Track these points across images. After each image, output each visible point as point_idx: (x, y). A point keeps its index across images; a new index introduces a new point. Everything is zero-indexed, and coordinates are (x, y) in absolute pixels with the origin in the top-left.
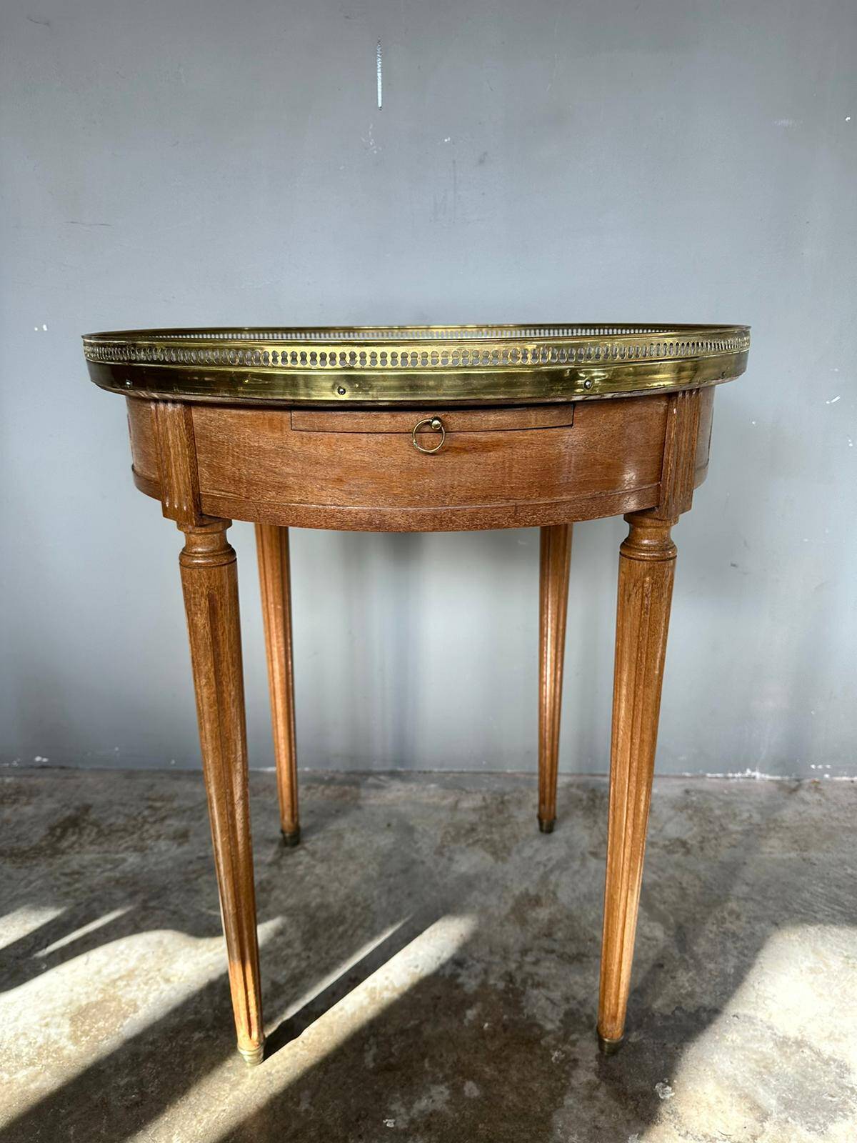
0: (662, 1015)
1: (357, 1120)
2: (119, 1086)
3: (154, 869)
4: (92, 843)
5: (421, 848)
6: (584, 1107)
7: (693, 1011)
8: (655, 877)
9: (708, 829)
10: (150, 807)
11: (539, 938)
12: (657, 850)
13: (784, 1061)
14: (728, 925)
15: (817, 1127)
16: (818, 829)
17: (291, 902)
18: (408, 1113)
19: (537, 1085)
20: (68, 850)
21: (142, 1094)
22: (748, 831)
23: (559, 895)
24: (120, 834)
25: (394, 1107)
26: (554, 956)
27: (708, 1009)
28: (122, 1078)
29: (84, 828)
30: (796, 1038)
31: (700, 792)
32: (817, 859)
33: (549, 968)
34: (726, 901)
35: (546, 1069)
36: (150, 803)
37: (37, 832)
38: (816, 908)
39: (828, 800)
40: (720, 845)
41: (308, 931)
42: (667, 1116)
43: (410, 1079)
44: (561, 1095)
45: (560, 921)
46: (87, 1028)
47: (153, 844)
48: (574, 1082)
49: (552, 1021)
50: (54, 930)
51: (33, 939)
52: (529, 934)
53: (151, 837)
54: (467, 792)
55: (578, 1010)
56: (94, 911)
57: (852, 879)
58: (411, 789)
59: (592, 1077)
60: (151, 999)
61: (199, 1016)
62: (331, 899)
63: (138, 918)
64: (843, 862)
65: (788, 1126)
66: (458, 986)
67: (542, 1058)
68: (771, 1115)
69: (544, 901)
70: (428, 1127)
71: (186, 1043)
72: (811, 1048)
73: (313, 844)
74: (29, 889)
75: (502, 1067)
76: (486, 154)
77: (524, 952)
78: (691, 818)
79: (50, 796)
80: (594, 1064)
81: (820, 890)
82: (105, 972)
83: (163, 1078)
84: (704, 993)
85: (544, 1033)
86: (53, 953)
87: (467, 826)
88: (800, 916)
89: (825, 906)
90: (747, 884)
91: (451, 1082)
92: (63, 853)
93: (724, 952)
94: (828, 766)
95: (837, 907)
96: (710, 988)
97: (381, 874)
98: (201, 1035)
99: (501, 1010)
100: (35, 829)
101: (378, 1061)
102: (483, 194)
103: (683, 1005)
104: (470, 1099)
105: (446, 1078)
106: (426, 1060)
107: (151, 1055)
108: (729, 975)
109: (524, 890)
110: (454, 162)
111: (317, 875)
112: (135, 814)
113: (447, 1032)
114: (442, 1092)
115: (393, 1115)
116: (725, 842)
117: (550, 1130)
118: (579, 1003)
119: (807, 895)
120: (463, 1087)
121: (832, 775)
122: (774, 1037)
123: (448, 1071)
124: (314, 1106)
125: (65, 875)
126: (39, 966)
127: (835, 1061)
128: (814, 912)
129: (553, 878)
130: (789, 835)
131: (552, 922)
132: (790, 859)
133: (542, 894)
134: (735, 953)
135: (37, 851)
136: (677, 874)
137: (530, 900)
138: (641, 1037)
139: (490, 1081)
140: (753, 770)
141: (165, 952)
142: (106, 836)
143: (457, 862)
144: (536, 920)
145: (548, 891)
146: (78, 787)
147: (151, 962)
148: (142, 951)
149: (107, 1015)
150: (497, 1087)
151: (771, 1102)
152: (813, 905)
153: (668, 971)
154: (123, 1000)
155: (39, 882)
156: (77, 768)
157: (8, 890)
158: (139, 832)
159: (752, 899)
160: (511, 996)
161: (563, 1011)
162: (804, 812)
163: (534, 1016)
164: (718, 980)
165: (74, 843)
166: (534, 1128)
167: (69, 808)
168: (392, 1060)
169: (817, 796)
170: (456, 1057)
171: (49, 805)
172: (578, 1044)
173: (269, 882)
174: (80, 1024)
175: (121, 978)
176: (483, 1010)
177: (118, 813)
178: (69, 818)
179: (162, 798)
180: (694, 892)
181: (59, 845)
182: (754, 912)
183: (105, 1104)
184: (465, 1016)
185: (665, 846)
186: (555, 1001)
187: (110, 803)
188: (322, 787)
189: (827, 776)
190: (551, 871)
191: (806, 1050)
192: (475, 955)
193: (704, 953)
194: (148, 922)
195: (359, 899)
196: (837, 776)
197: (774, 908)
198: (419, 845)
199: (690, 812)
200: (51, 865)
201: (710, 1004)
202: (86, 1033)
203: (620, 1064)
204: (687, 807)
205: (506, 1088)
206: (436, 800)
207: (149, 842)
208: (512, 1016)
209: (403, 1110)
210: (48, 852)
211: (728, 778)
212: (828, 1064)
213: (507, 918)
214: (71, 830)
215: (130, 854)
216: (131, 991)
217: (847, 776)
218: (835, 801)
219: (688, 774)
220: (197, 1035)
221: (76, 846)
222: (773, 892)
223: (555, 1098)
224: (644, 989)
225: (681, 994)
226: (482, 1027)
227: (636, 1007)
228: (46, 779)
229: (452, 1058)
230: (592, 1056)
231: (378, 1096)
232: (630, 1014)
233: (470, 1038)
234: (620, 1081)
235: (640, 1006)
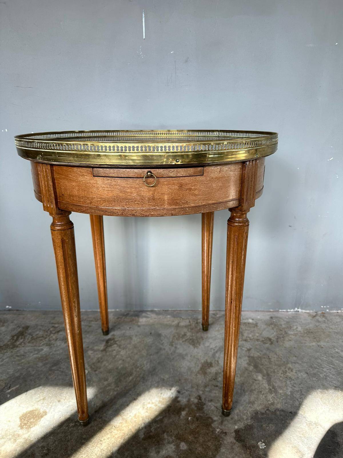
0: (261, 412)
2: (39, 447)
3: (55, 353)
4: (29, 342)
5: (164, 343)
6: (229, 453)
7: (273, 411)
8: (258, 354)
9: (280, 333)
10: (53, 327)
11: (211, 381)
12: (259, 343)
13: (310, 432)
14: (288, 374)
16: (324, 333)
17: (110, 367)
18: (157, 456)
19: (210, 443)
20: (19, 346)
21: (49, 450)
22: (296, 334)
23: (220, 362)
24: (41, 339)
25: (152, 454)
26: (217, 388)
27: (280, 410)
28: (40, 444)
29: (26, 336)
30: (315, 422)
31: (277, 317)
32: (324, 346)
33: (215, 393)
34: (287, 364)
35: (214, 437)
36: (53, 325)
37: (6, 338)
38: (323, 366)
39: (328, 320)
40: (285, 340)
41: (117, 379)
42: (263, 456)
43: (159, 442)
44: (220, 448)
45: (220, 373)
46: (26, 422)
47: (54, 342)
48: (225, 442)
49: (217, 416)
50: (13, 380)
51: (4, 385)
52: (208, 379)
53: (54, 339)
54: (183, 319)
56: (30, 371)
57: (338, 354)
58: (160, 318)
59: (233, 440)
60: (52, 409)
62: (127, 365)
63: (48, 374)
64: (334, 347)
66: (178, 402)
67: (212, 432)
68: (305, 455)
69: (213, 365)
71: (67, 428)
72: (321, 426)
73: (120, 342)
74: (2, 363)
75: (196, 436)
76: (188, 58)
77: (206, 386)
78: (273, 329)
79: (12, 322)
80: (234, 434)
81: (325, 359)
83: (57, 443)
84: (278, 403)
85: (214, 421)
87: (183, 333)
88: (317, 370)
89: (327, 365)
90: (296, 356)
91: (175, 443)
92: (17, 347)
93: (286, 386)
94: (328, 307)
95: (331, 366)
96: (280, 401)
97: (147, 354)
98: (73, 424)
99: (196, 412)
100: (6, 337)
101: (146, 434)
102: (187, 75)
103: (269, 408)
104: (183, 450)
105: (173, 441)
106: (165, 434)
108: (288, 395)
109: (205, 361)
110: (175, 61)
111: (121, 355)
112: (47, 329)
113: (174, 421)
114: (172, 448)
116: (287, 339)
119: (319, 361)
120: (180, 445)
121: (329, 310)
122: (306, 421)
123: (173, 438)
124: (119, 454)
125: (18, 356)
126: (6, 396)
127: (331, 431)
128: (322, 368)
129: (217, 355)
130: (312, 335)
131: (217, 374)
132: (313, 346)
133: (213, 362)
134: (291, 386)
135: (7, 346)
136: (268, 353)
137: (208, 365)
138: (253, 422)
139: (191, 442)
140: (298, 308)
142: (34, 339)
143: (178, 349)
144: (210, 373)
145: (215, 360)
146: (24, 318)
149: (35, 416)
150: (194, 445)
151: (305, 449)
152: (322, 365)
153: (263, 394)
154: (41, 410)
155: (7, 359)
156: (24, 311)
158: (49, 338)
159: (297, 363)
160: (200, 405)
161: (221, 412)
162: (319, 326)
163: (209, 414)
164: (284, 397)
165: (22, 343)
167: (20, 328)
168: (151, 434)
169: (324, 319)
170: (177, 432)
171: (11, 326)
172: (227, 426)
173: (101, 358)
174: (23, 420)
175: (40, 400)
176: (189, 412)
177: (40, 329)
178: (20, 332)
179: (58, 323)
180: (274, 360)
181: (15, 344)
182: (298, 368)
183: (33, 454)
184: (181, 414)
185: (263, 341)
186: (218, 407)
187: (37, 325)
188: (124, 317)
189: (328, 310)
190: (217, 352)
191: (319, 427)
192: (186, 388)
193: (278, 386)
194: (52, 376)
195: (138, 365)
196: (332, 310)
197: (306, 366)
198: (163, 341)
199: (273, 326)
200: (12, 352)
201: (281, 407)
202: (25, 424)
203: (244, 434)
204: (271, 324)
205: (198, 445)
206: (170, 322)
207: (52, 341)
208: (200, 414)
209: (155, 455)
210: (11, 347)
211: (288, 312)
212: (328, 432)
213: (198, 372)
214: (20, 337)
215: (44, 347)
216: (44, 406)
217: (335, 310)
218: (331, 321)
219: (271, 310)
220: (71, 425)
221: (23, 344)
222: (306, 359)
223: (217, 449)
224: (254, 402)
225: (269, 404)
226: (188, 419)
227: (250, 410)
228: (11, 315)
229: (176, 432)
230: (233, 431)
231: (145, 449)
232: (248, 413)
233: (183, 424)
234: (244, 441)
235: (252, 409)
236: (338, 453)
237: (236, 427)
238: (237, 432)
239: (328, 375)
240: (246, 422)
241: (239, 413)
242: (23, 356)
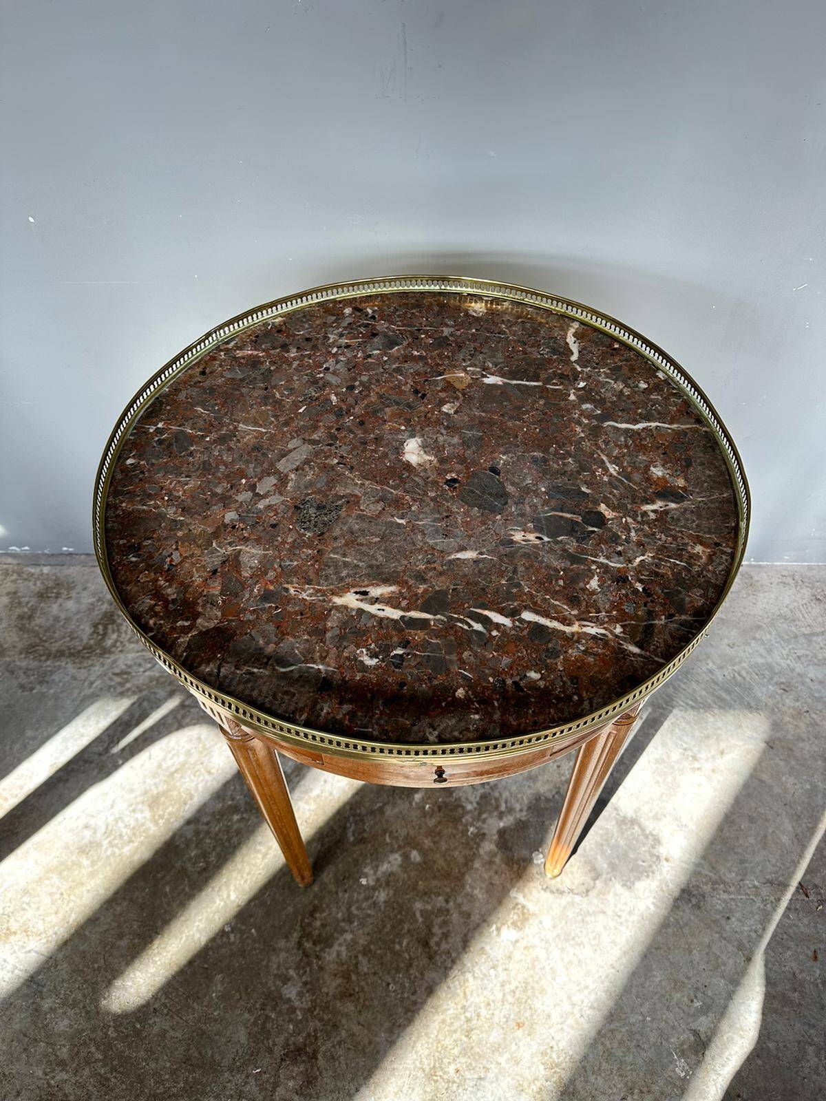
0: (545, 797)
1: (343, 880)
2: (191, 857)
4: (130, 641)
6: (486, 869)
13: (619, 835)
15: (628, 883)
18: (375, 872)
19: (457, 853)
20: (113, 649)
21: (207, 862)
25: (366, 870)
28: (192, 851)
29: (121, 625)
30: (632, 817)
35: (464, 841)
37: (83, 630)
42: (537, 876)
43: (377, 849)
44: (472, 861)
46: (161, 813)
48: (481, 851)
49: (471, 803)
50: (120, 729)
51: (107, 739)
55: (489, 794)
56: (146, 710)
57: (710, 674)
59: (493, 847)
60: (201, 786)
61: (235, 802)
63: (179, 717)
65: (611, 883)
67: (462, 832)
68: (602, 875)
70: (388, 884)
71: (229, 823)
72: (639, 825)
74: (91, 690)
75: (436, 839)
79: (85, 589)
80: (495, 837)
82: (164, 766)
83: (218, 849)
85: (466, 812)
86: (123, 749)
91: (402, 851)
92: (110, 652)
98: (239, 817)
99: (438, 795)
100: (82, 627)
101: (356, 836)
103: (561, 791)
104: (414, 863)
105: (400, 847)
106: (387, 835)
107: (208, 833)
113: (401, 813)
114: (396, 859)
115: (366, 876)
117: (463, 886)
118: (491, 788)
120: (410, 854)
122: (617, 816)
123: (401, 843)
125: (116, 674)
126: (118, 762)
127: (652, 835)
135: (89, 651)
138: (529, 816)
139: (427, 851)
141: (205, 748)
147: (196, 755)
148: (187, 747)
149: (173, 802)
150: (432, 855)
151: (603, 865)
154: (182, 790)
155: (98, 683)
157: (76, 691)
161: (479, 795)
163: (460, 798)
165: (116, 641)
166: (453, 884)
168: (365, 835)
170: (406, 832)
171: (86, 599)
172: (487, 821)
174: (155, 810)
175: (176, 771)
176: (426, 795)
178: (106, 614)
181: (104, 644)
183: (184, 870)
184: (413, 799)
186: (475, 787)
191: (636, 828)
194: (187, 720)
200: (103, 665)
202: (161, 817)
203: (512, 837)
205: (438, 856)
208: (445, 800)
209: (372, 872)
210: (98, 651)
212: (647, 837)
214: (110, 627)
216: (185, 783)
220: (236, 817)
221: (118, 644)
223: (468, 863)
224: (537, 777)
225: (561, 781)
226: (424, 808)
227: (529, 792)
228: (77, 568)
229: (403, 833)
230: (495, 831)
231: (356, 862)
232: (525, 798)
233: (416, 817)
234: (511, 850)
235: (532, 791)
236: (653, 873)
237: (502, 824)
238: (502, 833)
239: (678, 722)
240: (518, 816)
241: (509, 798)
242: (126, 673)
